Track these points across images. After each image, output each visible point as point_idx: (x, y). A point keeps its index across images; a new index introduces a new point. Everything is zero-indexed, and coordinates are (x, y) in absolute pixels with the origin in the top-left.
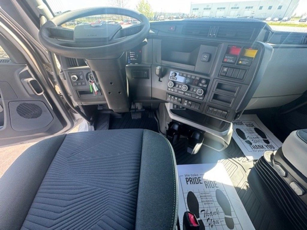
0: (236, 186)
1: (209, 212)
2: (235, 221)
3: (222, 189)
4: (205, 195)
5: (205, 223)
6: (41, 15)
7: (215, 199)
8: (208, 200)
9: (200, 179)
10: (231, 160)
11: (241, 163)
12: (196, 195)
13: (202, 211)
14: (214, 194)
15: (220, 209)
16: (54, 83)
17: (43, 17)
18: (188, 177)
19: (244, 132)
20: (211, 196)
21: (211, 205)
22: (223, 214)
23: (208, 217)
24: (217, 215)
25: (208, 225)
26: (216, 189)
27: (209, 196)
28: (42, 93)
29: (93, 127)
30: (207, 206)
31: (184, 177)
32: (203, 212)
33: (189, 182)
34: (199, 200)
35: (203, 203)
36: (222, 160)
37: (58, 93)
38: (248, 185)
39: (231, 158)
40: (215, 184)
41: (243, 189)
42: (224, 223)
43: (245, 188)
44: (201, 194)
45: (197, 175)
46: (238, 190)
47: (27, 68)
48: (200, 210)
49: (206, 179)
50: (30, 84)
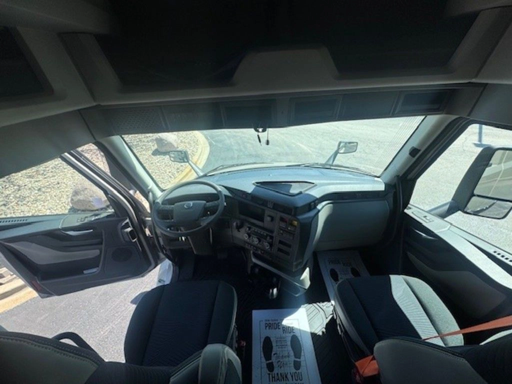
0: (313, 331)
1: (281, 355)
2: (303, 364)
3: (298, 334)
4: (281, 340)
5: (275, 364)
6: (149, 192)
7: (289, 343)
8: (283, 344)
9: (279, 324)
10: (315, 304)
11: (324, 308)
12: (272, 339)
13: (274, 354)
14: (289, 339)
15: (292, 353)
16: (145, 228)
17: (150, 194)
18: (268, 322)
19: (338, 273)
20: (286, 340)
21: (283, 349)
22: (293, 357)
23: (279, 360)
24: (287, 358)
25: (277, 366)
26: (292, 334)
27: (284, 341)
28: (135, 240)
29: (177, 268)
30: (281, 349)
31: (264, 322)
32: (276, 355)
33: (268, 328)
34: (274, 344)
35: (277, 347)
36: (306, 305)
37: (147, 235)
38: (324, 330)
39: (315, 303)
40: (293, 330)
41: (319, 335)
42: (292, 365)
43: (321, 333)
44: (278, 338)
45: (277, 320)
46: (314, 335)
47: (128, 220)
48: (273, 353)
49: (285, 324)
50: (129, 235)
